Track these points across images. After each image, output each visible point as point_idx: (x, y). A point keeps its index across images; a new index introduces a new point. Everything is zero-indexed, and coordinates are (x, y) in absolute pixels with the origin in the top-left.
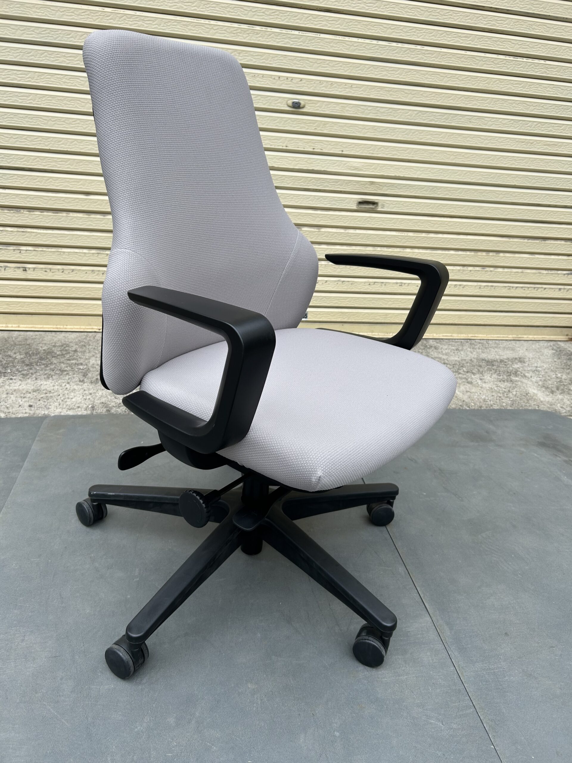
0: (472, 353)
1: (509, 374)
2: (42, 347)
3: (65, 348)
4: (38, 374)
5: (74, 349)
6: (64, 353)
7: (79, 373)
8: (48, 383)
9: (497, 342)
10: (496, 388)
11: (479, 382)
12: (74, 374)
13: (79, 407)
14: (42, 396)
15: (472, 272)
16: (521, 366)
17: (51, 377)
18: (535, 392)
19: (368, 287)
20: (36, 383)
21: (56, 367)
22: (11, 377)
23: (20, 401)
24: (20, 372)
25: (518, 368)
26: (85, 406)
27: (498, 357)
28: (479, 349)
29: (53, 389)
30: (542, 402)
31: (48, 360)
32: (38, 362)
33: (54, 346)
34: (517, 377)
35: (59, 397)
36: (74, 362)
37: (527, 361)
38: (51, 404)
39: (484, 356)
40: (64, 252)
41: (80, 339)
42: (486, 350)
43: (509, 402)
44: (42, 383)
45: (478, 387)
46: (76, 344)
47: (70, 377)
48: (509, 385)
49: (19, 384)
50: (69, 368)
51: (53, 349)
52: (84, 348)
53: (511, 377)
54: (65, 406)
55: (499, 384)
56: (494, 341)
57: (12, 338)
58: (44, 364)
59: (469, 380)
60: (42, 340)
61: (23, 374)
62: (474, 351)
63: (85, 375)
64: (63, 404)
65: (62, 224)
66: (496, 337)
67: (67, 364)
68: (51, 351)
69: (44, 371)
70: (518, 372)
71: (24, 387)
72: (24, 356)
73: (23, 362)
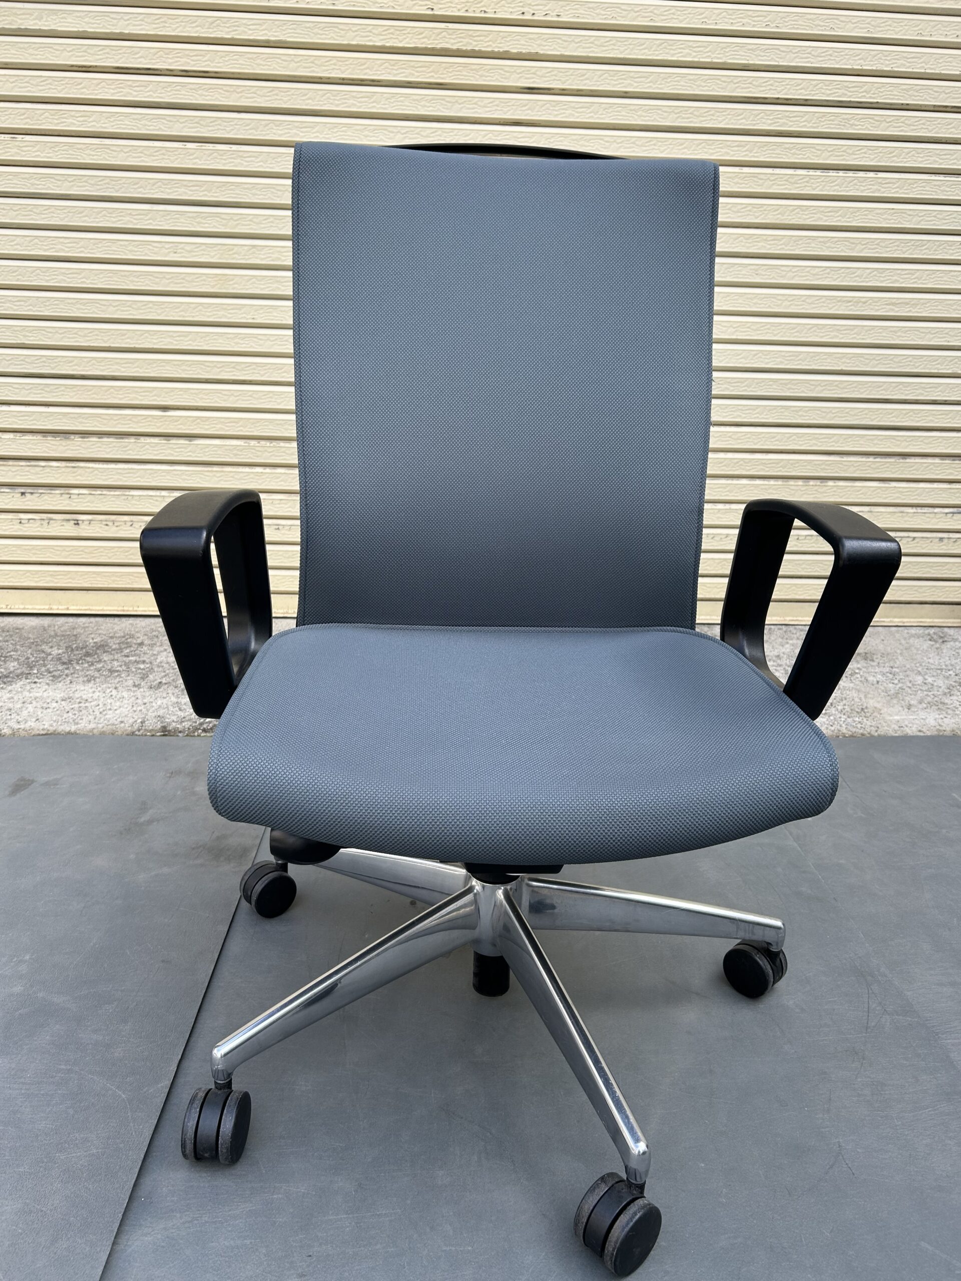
2: (93, 639)
4: (76, 676)
7: (137, 674)
20: (70, 687)
22: (36, 680)
24: (50, 672)
29: (92, 697)
31: (96, 656)
32: (81, 658)
33: (112, 638)
36: (131, 658)
38: (84, 717)
40: (133, 496)
41: (153, 627)
44: (78, 687)
46: (146, 635)
47: (121, 679)
50: (124, 668)
51: (109, 641)
54: (102, 720)
57: (55, 626)
58: (88, 662)
61: (54, 676)
63: (143, 678)
65: (128, 455)
67: (123, 661)
68: (105, 644)
69: (85, 671)
71: (51, 693)
72: (64, 650)
73: (60, 659)
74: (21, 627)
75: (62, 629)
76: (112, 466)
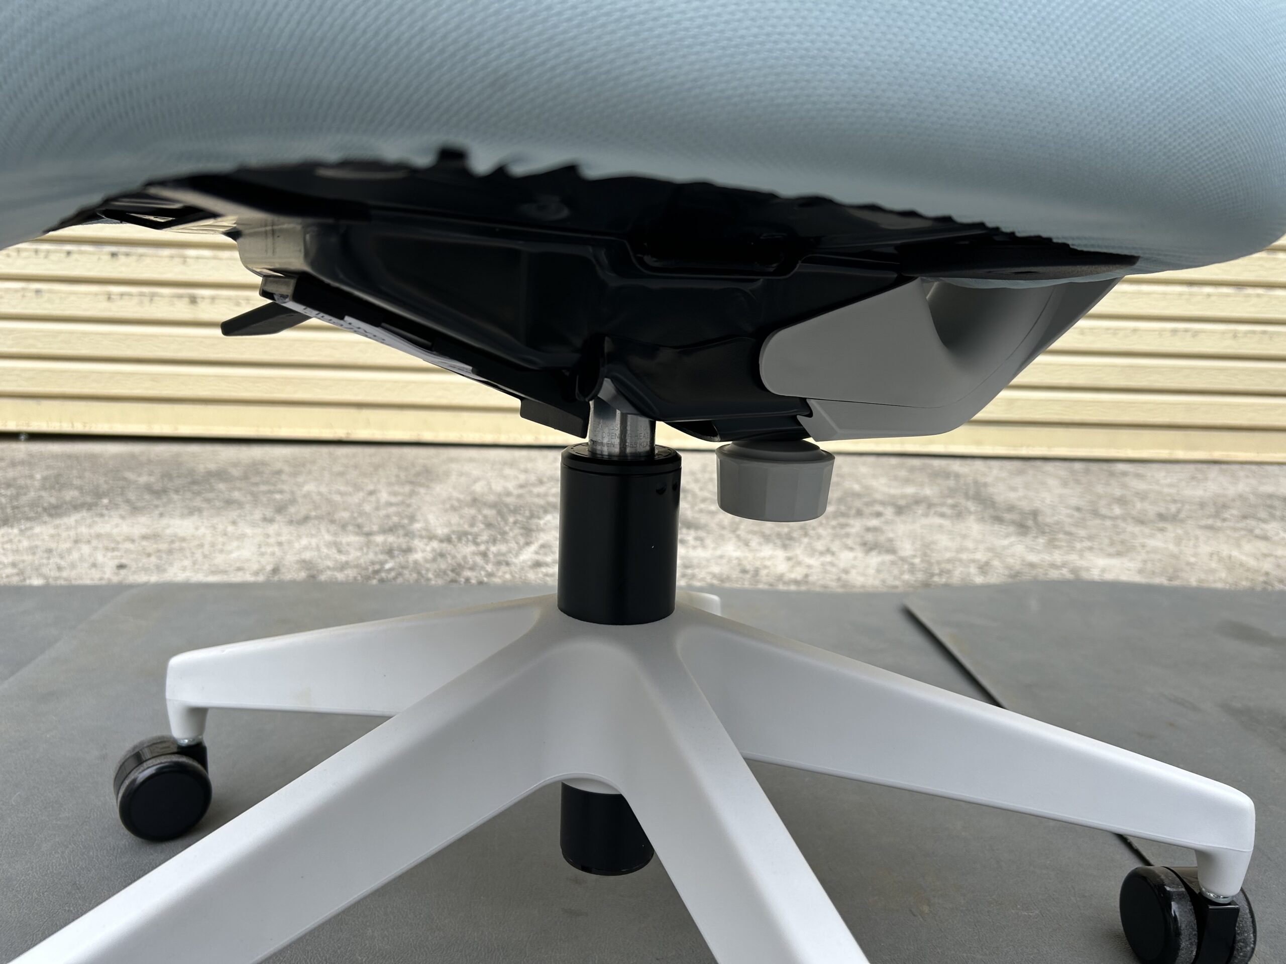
0: (1234, 484)
3: (257, 467)
5: (275, 469)
6: (251, 474)
8: (185, 523)
12: (255, 508)
13: (239, 568)
14: (159, 547)
15: (1213, 298)
17: (200, 512)
21: (220, 496)
23: (99, 556)
26: (257, 566)
35: (201, 549)
49: (114, 524)
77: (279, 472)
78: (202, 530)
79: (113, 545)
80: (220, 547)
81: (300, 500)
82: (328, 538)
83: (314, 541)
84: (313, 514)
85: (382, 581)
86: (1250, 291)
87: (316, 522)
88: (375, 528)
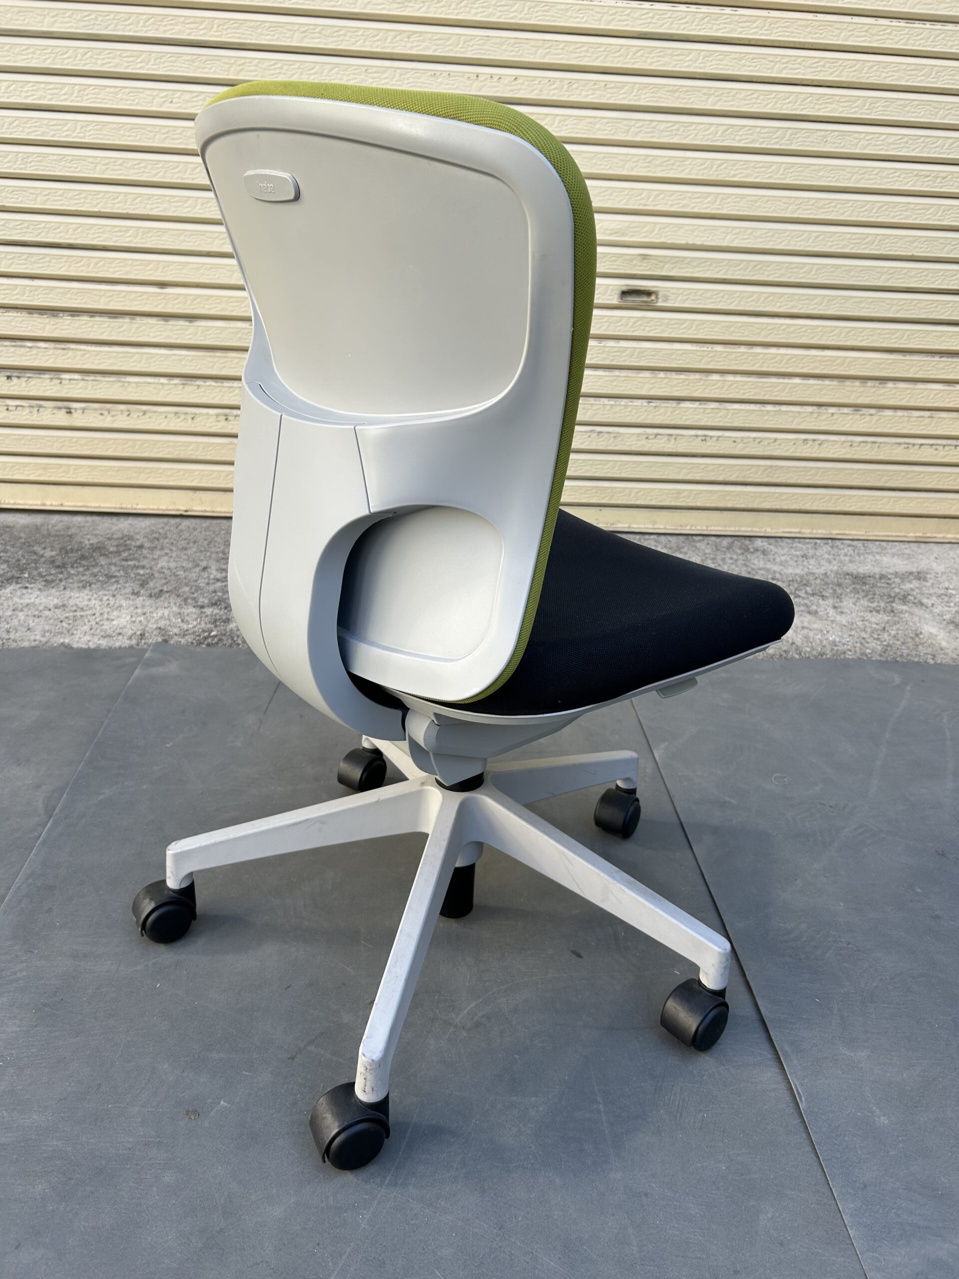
0: (830, 562)
1: (891, 599)
2: (89, 540)
3: (125, 541)
4: (71, 581)
5: (138, 543)
6: (121, 549)
7: (134, 581)
8: (81, 594)
9: (884, 544)
10: (859, 623)
11: (831, 612)
12: (126, 582)
13: (120, 634)
14: (67, 615)
15: (835, 417)
16: (918, 586)
17: (90, 586)
18: (934, 631)
19: (644, 442)
20: (64, 594)
21: (102, 571)
22: (28, 585)
23: (31, 622)
24: (42, 576)
25: (912, 589)
26: (130, 632)
27: (877, 570)
28: (846, 555)
29: (88, 605)
30: (942, 649)
31: (92, 560)
32: (76, 561)
33: (109, 539)
34: (905, 605)
35: (94, 617)
36: (130, 563)
37: (930, 579)
38: (79, 627)
39: (852, 568)
40: (129, 382)
41: (153, 528)
42: (857, 558)
43: (879, 648)
45: (827, 620)
46: (145, 537)
47: (119, 586)
48: (886, 618)
49: (35, 596)
50: (122, 573)
51: (106, 543)
52: (156, 542)
53: (894, 605)
54: (99, 630)
55: (868, 616)
56: (877, 543)
57: (48, 525)
58: (84, 566)
59: (814, 608)
60: (94, 529)
61: (46, 581)
62: (835, 559)
63: (142, 585)
64: (97, 629)
65: (123, 336)
66: (883, 536)
67: (123, 566)
68: (102, 546)
69: (80, 576)
70: (910, 597)
71: (44, 600)
72: (57, 552)
73: (53, 562)
74: (12, 525)
75: (56, 528)
76: (106, 349)
77: (141, 547)
78: (93, 602)
79: (37, 613)
80: (106, 616)
81: (156, 575)
82: (175, 609)
83: (166, 612)
84: (165, 589)
85: (208, 645)
86: (865, 411)
87: (167, 595)
88: (206, 601)
